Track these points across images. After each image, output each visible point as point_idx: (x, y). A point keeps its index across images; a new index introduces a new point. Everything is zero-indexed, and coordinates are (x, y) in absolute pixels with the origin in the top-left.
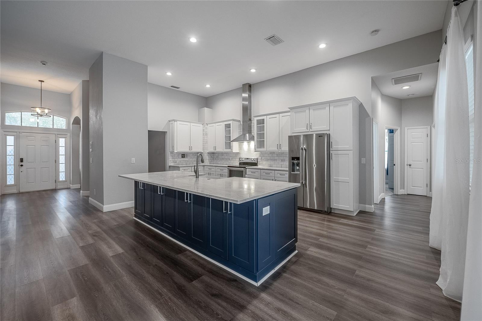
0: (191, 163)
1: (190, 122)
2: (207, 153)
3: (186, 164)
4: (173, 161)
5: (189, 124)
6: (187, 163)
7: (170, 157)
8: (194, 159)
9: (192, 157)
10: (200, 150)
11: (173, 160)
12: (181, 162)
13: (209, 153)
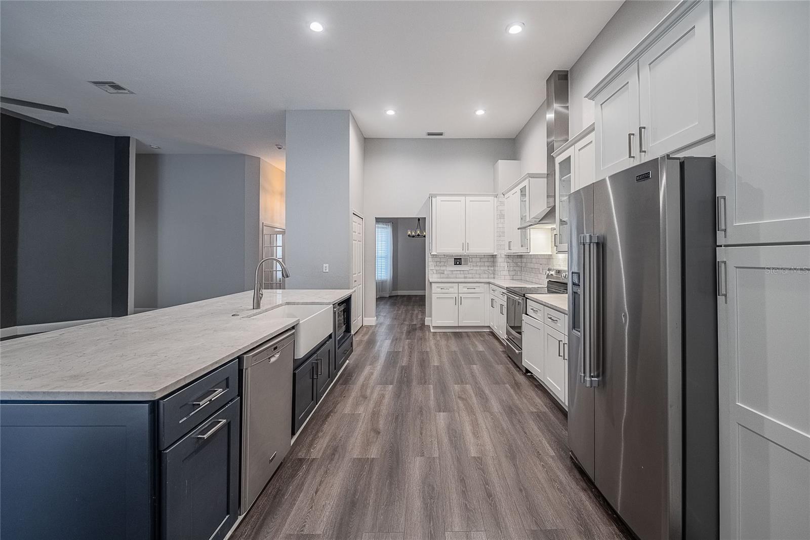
0: (477, 276)
1: (465, 195)
2: (504, 257)
3: (465, 278)
4: (436, 270)
5: (462, 198)
6: (465, 275)
7: (430, 263)
8: (482, 268)
9: (479, 264)
10: (489, 250)
11: (438, 268)
12: (454, 272)
13: (508, 256)
